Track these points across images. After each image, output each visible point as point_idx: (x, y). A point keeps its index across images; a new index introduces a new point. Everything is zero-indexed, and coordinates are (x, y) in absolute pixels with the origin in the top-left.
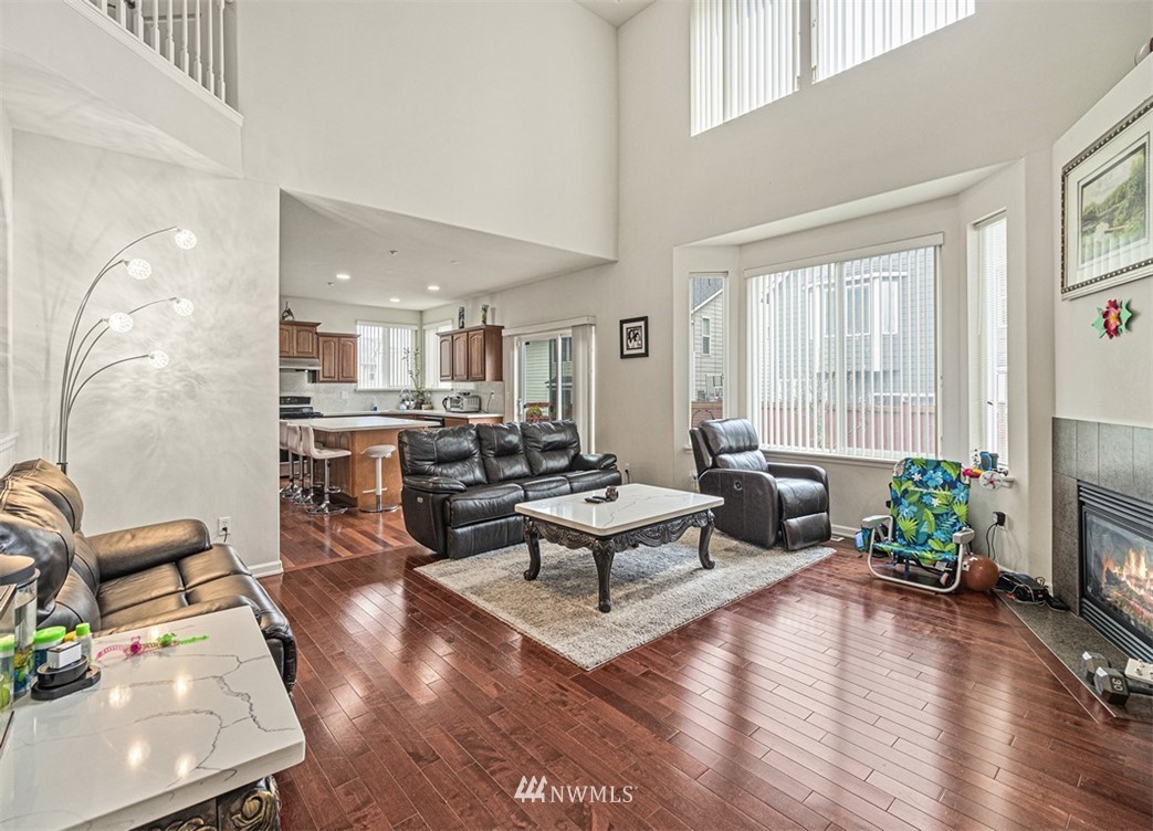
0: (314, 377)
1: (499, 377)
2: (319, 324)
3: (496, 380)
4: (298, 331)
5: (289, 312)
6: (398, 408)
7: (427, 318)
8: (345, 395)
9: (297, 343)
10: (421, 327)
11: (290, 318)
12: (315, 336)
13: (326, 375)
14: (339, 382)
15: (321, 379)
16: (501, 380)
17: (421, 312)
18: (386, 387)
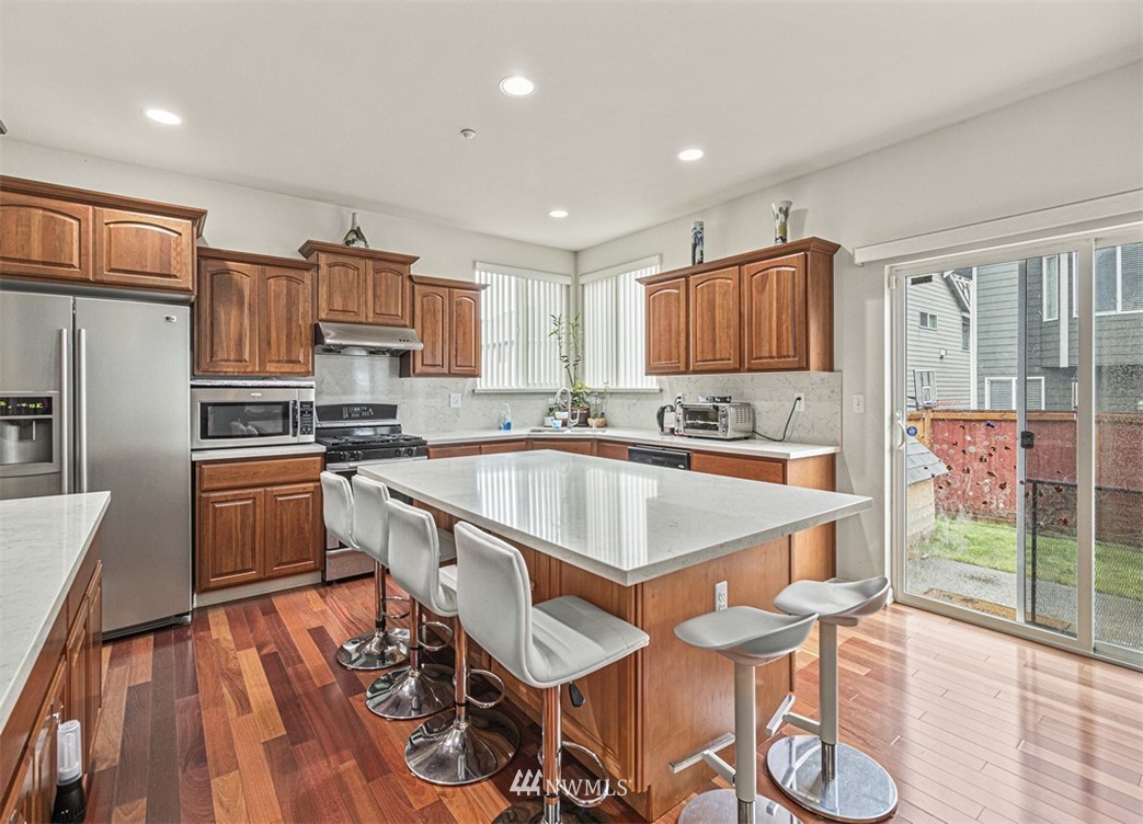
0: (404, 363)
1: (828, 366)
2: (415, 259)
3: (824, 370)
4: (377, 272)
5: (357, 233)
6: (543, 424)
7: (587, 263)
8: (457, 401)
9: (375, 296)
10: (576, 281)
11: (360, 245)
12: (408, 283)
13: (428, 361)
14: (450, 374)
15: (419, 368)
16: (831, 369)
17: (576, 253)
18: (522, 386)
